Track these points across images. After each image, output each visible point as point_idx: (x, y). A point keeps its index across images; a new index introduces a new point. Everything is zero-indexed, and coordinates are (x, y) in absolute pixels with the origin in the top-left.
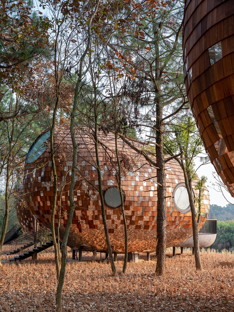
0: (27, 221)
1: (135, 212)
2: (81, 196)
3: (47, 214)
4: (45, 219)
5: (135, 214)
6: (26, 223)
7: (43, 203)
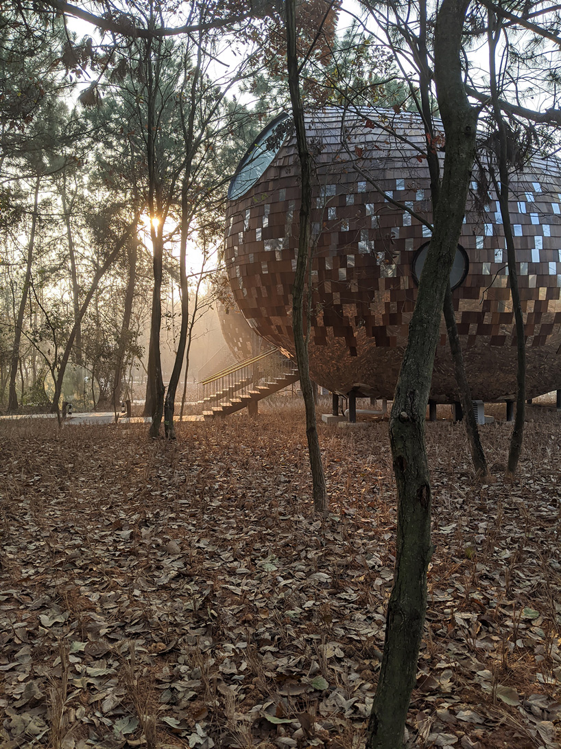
0: (241, 339)
1: (493, 303)
2: (356, 267)
3: (278, 316)
4: (272, 327)
5: (492, 309)
6: (239, 343)
7: (269, 289)
